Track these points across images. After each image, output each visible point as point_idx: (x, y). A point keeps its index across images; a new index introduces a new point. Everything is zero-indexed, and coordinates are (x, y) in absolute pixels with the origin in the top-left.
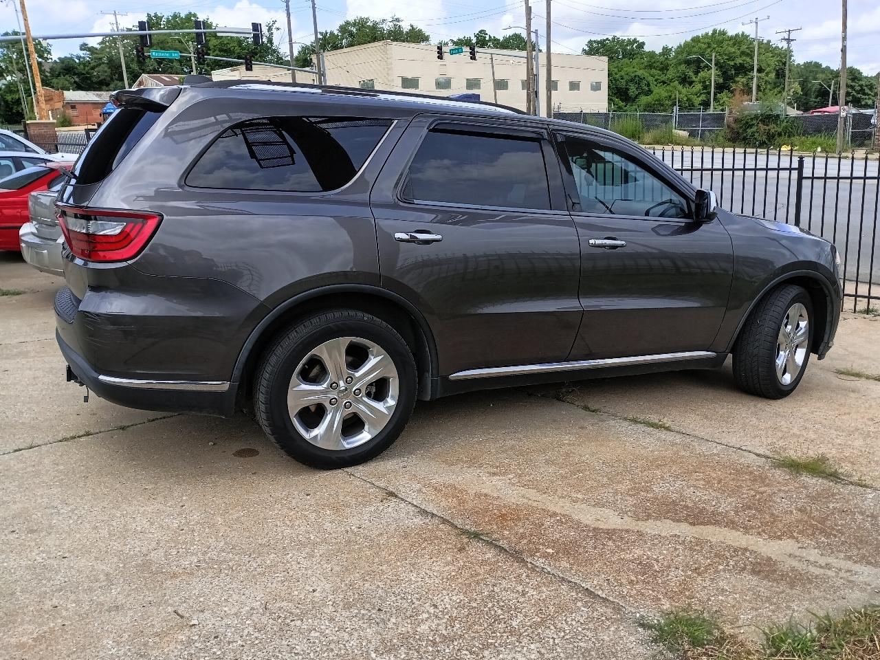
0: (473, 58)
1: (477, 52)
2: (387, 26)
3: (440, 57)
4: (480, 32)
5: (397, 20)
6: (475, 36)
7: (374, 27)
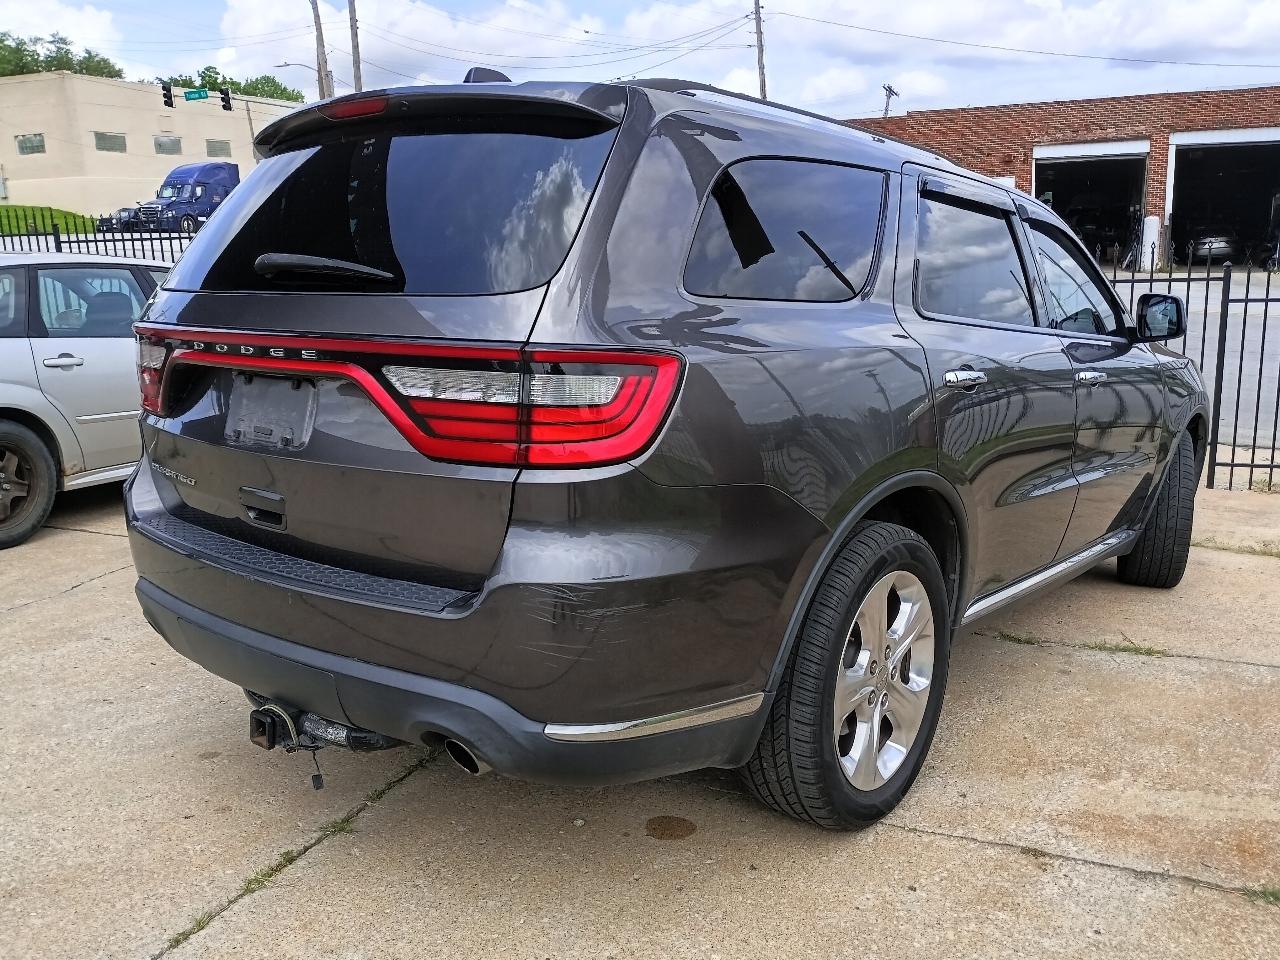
0: (227, 107)
1: (234, 99)
2: (43, 51)
3: (169, 103)
4: (207, 69)
5: (63, 41)
6: (200, 75)
7: (19, 50)
